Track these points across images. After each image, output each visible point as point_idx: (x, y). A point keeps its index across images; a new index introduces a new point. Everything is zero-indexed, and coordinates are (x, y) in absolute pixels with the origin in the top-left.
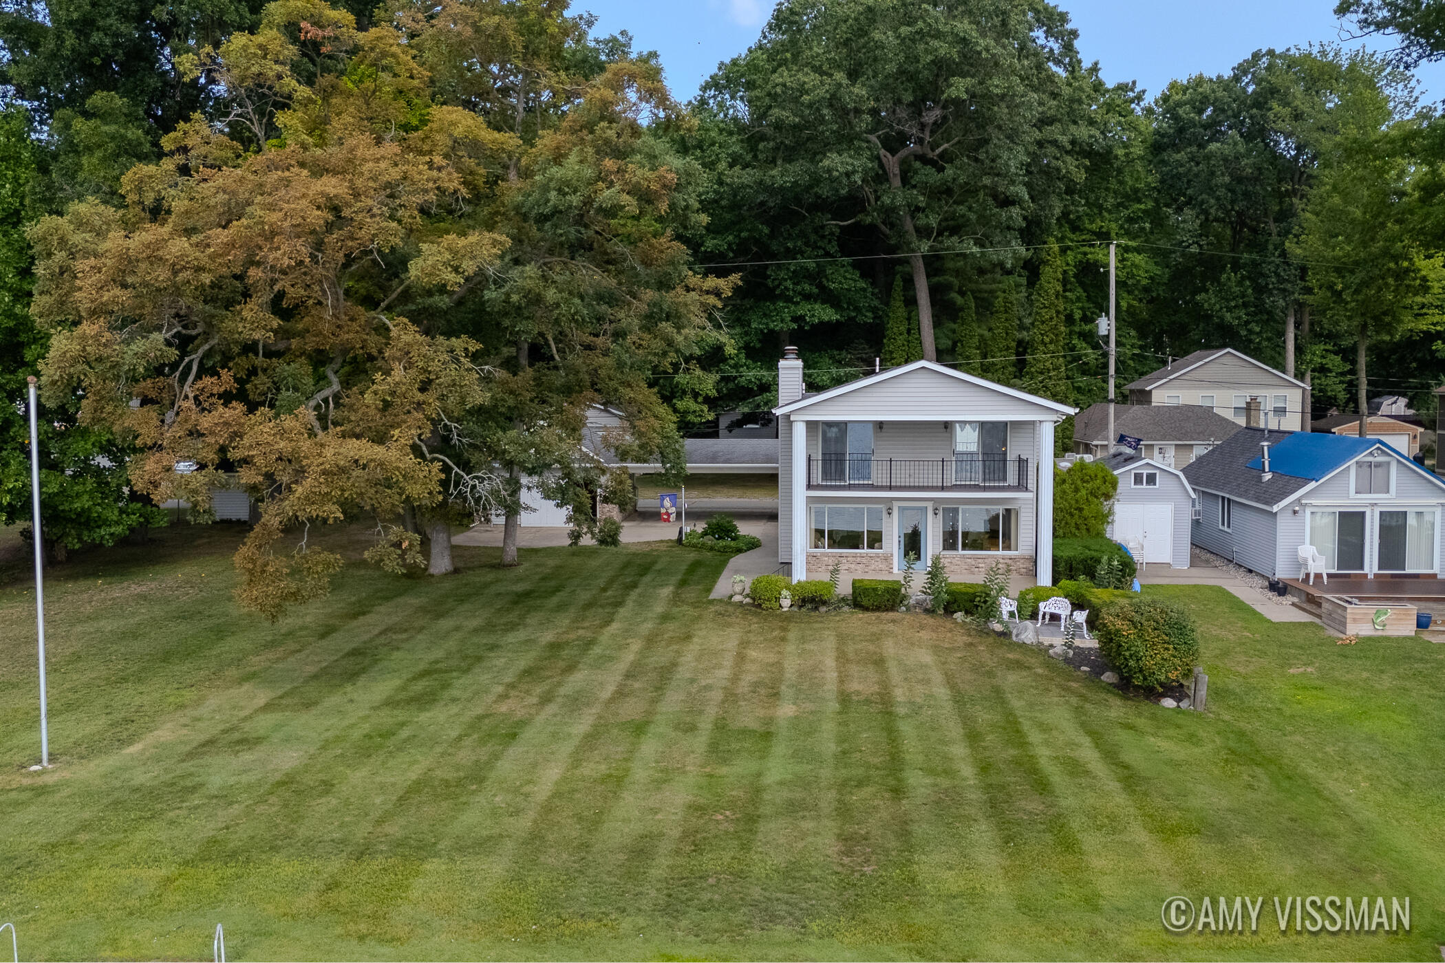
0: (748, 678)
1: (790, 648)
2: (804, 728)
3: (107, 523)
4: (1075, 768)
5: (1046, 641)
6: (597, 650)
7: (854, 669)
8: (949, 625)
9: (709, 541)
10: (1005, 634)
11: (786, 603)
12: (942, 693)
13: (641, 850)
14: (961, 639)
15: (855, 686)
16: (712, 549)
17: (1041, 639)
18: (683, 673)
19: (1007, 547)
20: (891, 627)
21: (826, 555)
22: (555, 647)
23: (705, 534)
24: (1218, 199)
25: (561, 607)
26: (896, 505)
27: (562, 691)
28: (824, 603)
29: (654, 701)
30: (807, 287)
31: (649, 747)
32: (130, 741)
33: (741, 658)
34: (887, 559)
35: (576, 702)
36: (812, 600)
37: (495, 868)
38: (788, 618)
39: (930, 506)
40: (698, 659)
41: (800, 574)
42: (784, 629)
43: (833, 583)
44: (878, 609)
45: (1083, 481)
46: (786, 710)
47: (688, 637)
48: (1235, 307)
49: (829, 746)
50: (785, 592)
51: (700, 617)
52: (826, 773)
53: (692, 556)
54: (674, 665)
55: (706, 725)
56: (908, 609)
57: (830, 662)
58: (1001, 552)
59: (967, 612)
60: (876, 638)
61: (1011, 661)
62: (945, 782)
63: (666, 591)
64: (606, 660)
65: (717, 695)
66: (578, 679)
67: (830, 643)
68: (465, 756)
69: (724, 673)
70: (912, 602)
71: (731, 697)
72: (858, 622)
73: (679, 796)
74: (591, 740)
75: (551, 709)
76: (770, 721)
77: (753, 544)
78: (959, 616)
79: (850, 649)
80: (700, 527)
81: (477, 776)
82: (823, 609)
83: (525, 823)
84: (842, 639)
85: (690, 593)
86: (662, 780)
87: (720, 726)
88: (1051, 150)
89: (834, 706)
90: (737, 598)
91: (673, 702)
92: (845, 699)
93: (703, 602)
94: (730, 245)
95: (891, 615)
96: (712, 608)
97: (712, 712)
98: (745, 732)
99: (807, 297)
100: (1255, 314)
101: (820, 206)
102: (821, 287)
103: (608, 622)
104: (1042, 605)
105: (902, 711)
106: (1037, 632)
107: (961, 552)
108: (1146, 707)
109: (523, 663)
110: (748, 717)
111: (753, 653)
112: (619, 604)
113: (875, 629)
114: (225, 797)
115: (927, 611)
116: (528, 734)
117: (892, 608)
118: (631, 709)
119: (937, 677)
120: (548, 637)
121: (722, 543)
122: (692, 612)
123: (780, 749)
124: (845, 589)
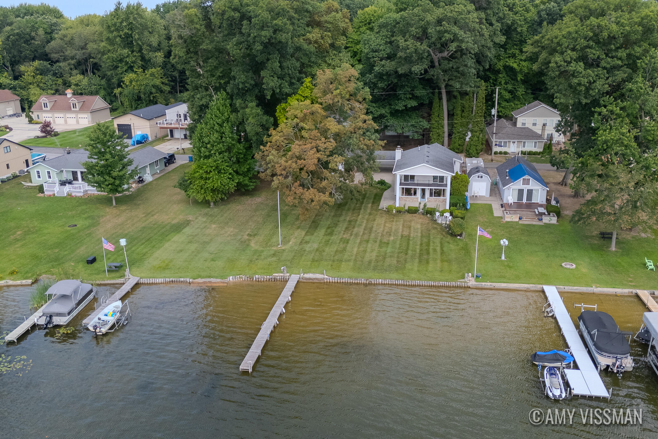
0: (386, 231)
1: (394, 223)
2: (394, 242)
3: (250, 186)
4: (435, 250)
6: (358, 223)
7: (405, 229)
8: (426, 218)
9: (379, 186)
11: (394, 212)
12: (419, 235)
13: (370, 262)
14: (427, 222)
15: (405, 233)
16: (379, 189)
18: (374, 229)
19: (443, 196)
20: (414, 218)
21: (404, 198)
22: (350, 221)
23: (378, 183)
25: (349, 209)
26: (420, 187)
27: (354, 233)
28: (402, 212)
29: (369, 236)
30: (408, 96)
31: (370, 245)
32: (289, 241)
33: (385, 226)
34: (417, 198)
35: (357, 235)
36: (400, 211)
37: (351, 264)
38: (394, 215)
39: (427, 188)
40: (377, 226)
41: (397, 205)
42: (393, 218)
43: (404, 207)
44: (413, 213)
46: (392, 238)
47: (375, 220)
49: (398, 246)
50: (394, 209)
52: (396, 251)
53: (375, 191)
54: (372, 227)
55: (378, 241)
56: (418, 214)
57: (401, 227)
58: (442, 198)
59: (430, 214)
60: (410, 221)
61: (435, 227)
62: (414, 253)
63: (370, 206)
64: (360, 225)
65: (380, 235)
66: (356, 230)
67: (402, 222)
68: (342, 246)
69: (381, 229)
70: (419, 212)
71: (382, 235)
72: (408, 216)
73: (374, 254)
74: (360, 243)
75: (353, 237)
76: (389, 240)
77: (389, 187)
78: (428, 216)
79: (405, 224)
81: (344, 249)
83: (354, 257)
84: (404, 221)
85: (375, 206)
86: (372, 251)
87: (381, 241)
88: (485, 49)
89: (400, 237)
90: (384, 209)
91: (373, 235)
92: (402, 236)
93: (377, 210)
95: (415, 215)
96: (379, 212)
97: (379, 238)
98: (385, 243)
102: (413, 95)
103: (359, 215)
105: (411, 239)
107: (432, 197)
108: (454, 238)
109: (345, 226)
110: (385, 240)
111: (387, 225)
112: (360, 209)
113: (411, 218)
114: (310, 252)
115: (422, 214)
116: (350, 242)
117: (416, 213)
118: (366, 237)
119: (420, 231)
120: (348, 219)
121: (382, 187)
122: (376, 213)
123: (390, 246)
124: (406, 208)
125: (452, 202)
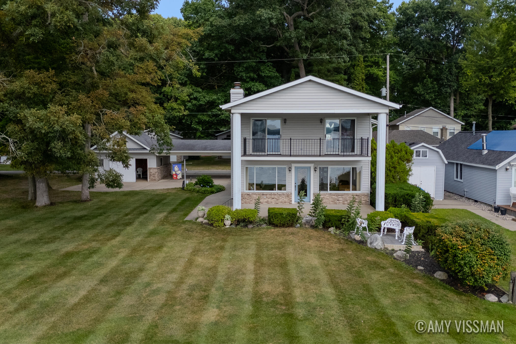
0: (190, 281)
1: (225, 255)
2: (221, 337)
5: (390, 247)
6: (94, 258)
7: (266, 271)
8: (327, 236)
9: (197, 188)
10: (363, 242)
11: (228, 223)
12: (329, 293)
14: (336, 246)
15: (266, 287)
16: (198, 192)
17: (387, 245)
18: (144, 277)
19: (355, 189)
20: (291, 238)
21: (255, 194)
22: (68, 256)
23: (196, 184)
24: (423, 47)
26: (294, 166)
27: (43, 297)
28: (251, 222)
29: (109, 306)
30: (252, 75)
33: (190, 263)
34: (289, 196)
35: (45, 310)
36: (244, 221)
38: (228, 233)
39: (312, 166)
40: (160, 265)
41: (237, 205)
42: (224, 240)
43: (257, 210)
44: (283, 226)
45: (395, 153)
46: (210, 315)
48: (430, 92)
50: (227, 216)
51: (173, 233)
53: (187, 195)
54: (141, 270)
56: (301, 226)
57: (250, 266)
58: (351, 192)
59: (337, 227)
60: (281, 246)
61: (370, 263)
63: (161, 216)
64: (96, 266)
66: (63, 284)
67: (252, 251)
69: (173, 277)
70: (304, 221)
71: (170, 301)
72: (271, 235)
75: (19, 317)
76: (194, 328)
77: (221, 189)
78: (332, 230)
79: (265, 254)
80: (194, 181)
82: (250, 226)
84: (260, 247)
85: (174, 217)
88: (359, 18)
90: (200, 220)
91: (123, 307)
92: (257, 301)
93: (180, 222)
94: (216, 55)
95: (291, 230)
96: (184, 226)
97: (149, 318)
99: (253, 80)
100: (438, 95)
101: (258, 37)
102: (259, 75)
104: (383, 223)
105: (300, 312)
106: (383, 242)
107: (329, 192)
110: (177, 324)
111: (199, 260)
112: (129, 224)
113: (281, 239)
115: (313, 227)
117: (291, 225)
118: (85, 317)
119: (323, 277)
120: (69, 247)
121: (204, 189)
122: (170, 229)
124: (263, 213)
125: (392, 192)
